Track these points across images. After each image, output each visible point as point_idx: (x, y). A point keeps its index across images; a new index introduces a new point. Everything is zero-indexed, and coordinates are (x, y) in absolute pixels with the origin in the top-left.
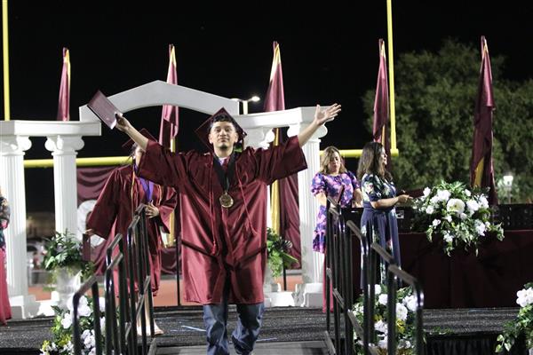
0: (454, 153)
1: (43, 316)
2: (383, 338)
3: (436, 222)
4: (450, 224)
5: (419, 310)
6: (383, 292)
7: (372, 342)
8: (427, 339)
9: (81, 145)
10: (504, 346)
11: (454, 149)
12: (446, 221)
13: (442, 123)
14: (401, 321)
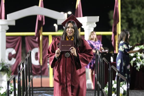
0: (141, 34)
3: (134, 59)
4: (139, 60)
5: (128, 90)
6: (115, 83)
9: (8, 28)
11: (141, 32)
12: (138, 59)
13: (137, 23)
14: (121, 94)
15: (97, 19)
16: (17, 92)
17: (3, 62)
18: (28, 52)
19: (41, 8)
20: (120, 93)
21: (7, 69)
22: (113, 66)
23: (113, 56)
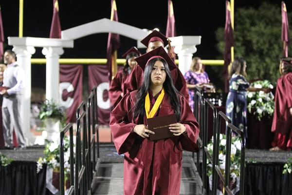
0: (265, 65)
1: (37, 145)
2: (222, 163)
3: (253, 102)
4: (261, 103)
5: (243, 148)
6: (223, 138)
7: (217, 165)
8: (246, 165)
9: (62, 52)
10: (287, 171)
11: (265, 62)
12: (259, 102)
13: (259, 48)
14: (233, 155)
15: (198, 40)
16: (75, 149)
17: (54, 104)
18: (92, 89)
19: (114, 22)
20: (232, 153)
21: (61, 114)
22: (221, 113)
23: (222, 97)
